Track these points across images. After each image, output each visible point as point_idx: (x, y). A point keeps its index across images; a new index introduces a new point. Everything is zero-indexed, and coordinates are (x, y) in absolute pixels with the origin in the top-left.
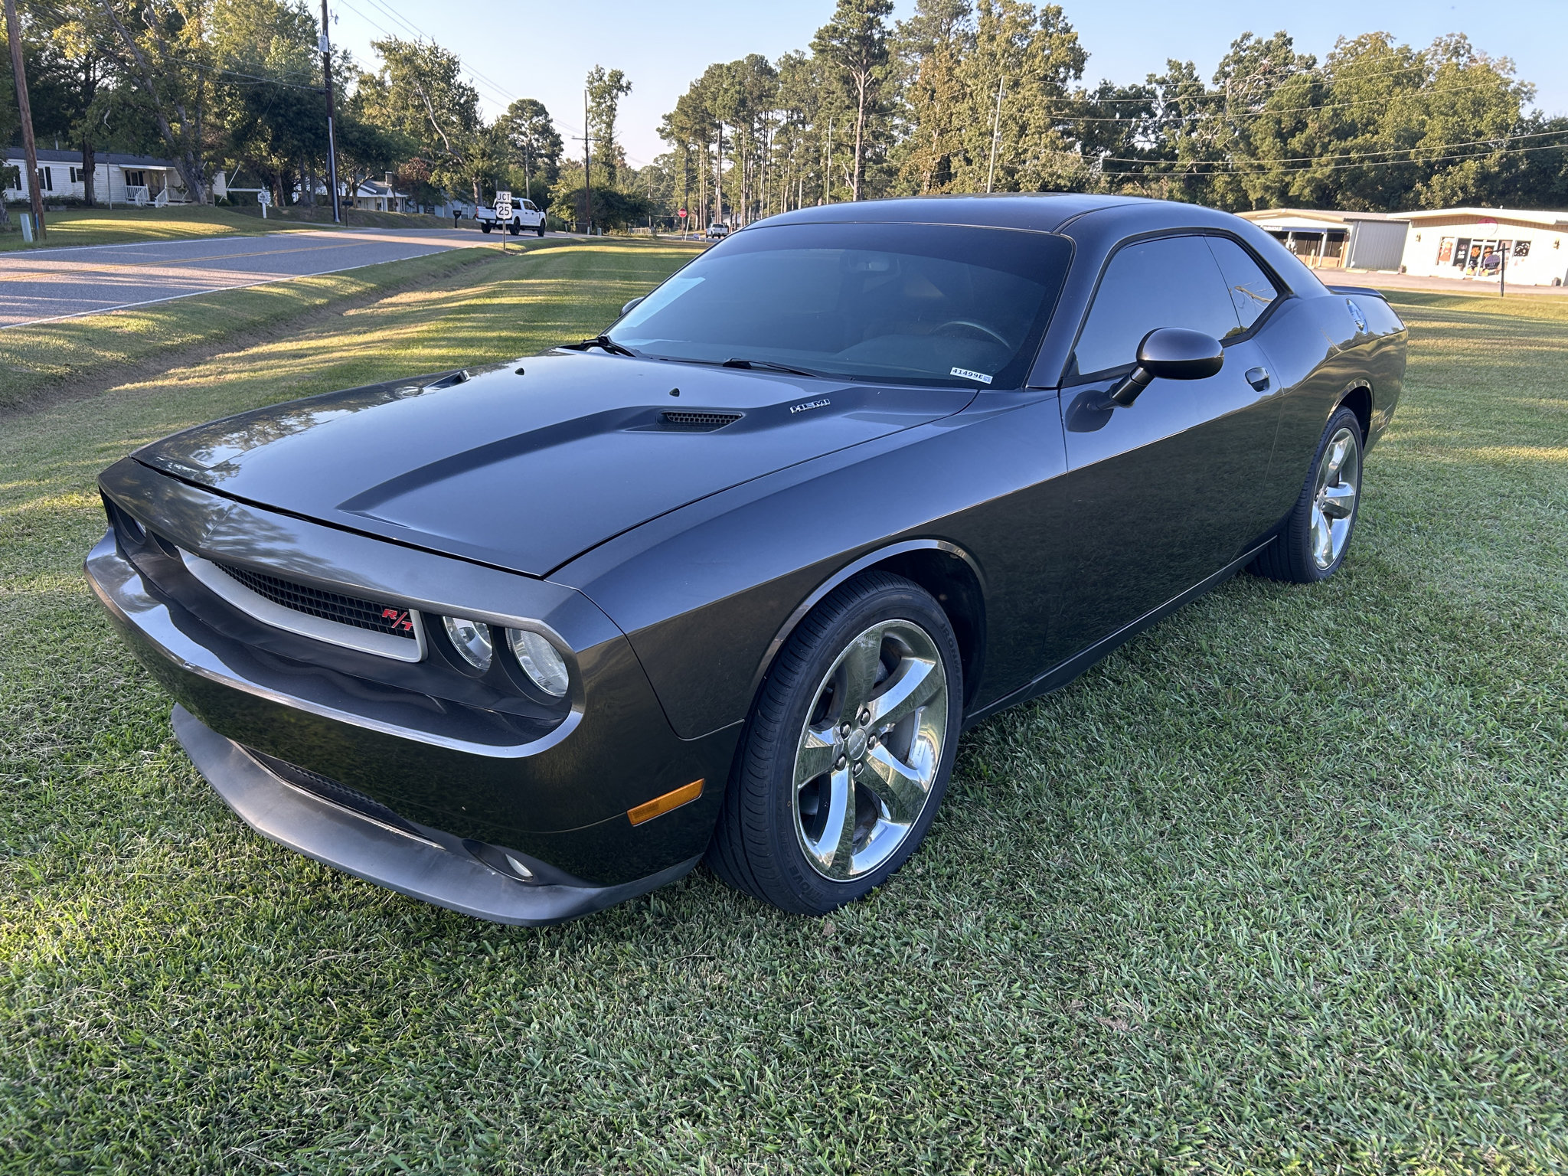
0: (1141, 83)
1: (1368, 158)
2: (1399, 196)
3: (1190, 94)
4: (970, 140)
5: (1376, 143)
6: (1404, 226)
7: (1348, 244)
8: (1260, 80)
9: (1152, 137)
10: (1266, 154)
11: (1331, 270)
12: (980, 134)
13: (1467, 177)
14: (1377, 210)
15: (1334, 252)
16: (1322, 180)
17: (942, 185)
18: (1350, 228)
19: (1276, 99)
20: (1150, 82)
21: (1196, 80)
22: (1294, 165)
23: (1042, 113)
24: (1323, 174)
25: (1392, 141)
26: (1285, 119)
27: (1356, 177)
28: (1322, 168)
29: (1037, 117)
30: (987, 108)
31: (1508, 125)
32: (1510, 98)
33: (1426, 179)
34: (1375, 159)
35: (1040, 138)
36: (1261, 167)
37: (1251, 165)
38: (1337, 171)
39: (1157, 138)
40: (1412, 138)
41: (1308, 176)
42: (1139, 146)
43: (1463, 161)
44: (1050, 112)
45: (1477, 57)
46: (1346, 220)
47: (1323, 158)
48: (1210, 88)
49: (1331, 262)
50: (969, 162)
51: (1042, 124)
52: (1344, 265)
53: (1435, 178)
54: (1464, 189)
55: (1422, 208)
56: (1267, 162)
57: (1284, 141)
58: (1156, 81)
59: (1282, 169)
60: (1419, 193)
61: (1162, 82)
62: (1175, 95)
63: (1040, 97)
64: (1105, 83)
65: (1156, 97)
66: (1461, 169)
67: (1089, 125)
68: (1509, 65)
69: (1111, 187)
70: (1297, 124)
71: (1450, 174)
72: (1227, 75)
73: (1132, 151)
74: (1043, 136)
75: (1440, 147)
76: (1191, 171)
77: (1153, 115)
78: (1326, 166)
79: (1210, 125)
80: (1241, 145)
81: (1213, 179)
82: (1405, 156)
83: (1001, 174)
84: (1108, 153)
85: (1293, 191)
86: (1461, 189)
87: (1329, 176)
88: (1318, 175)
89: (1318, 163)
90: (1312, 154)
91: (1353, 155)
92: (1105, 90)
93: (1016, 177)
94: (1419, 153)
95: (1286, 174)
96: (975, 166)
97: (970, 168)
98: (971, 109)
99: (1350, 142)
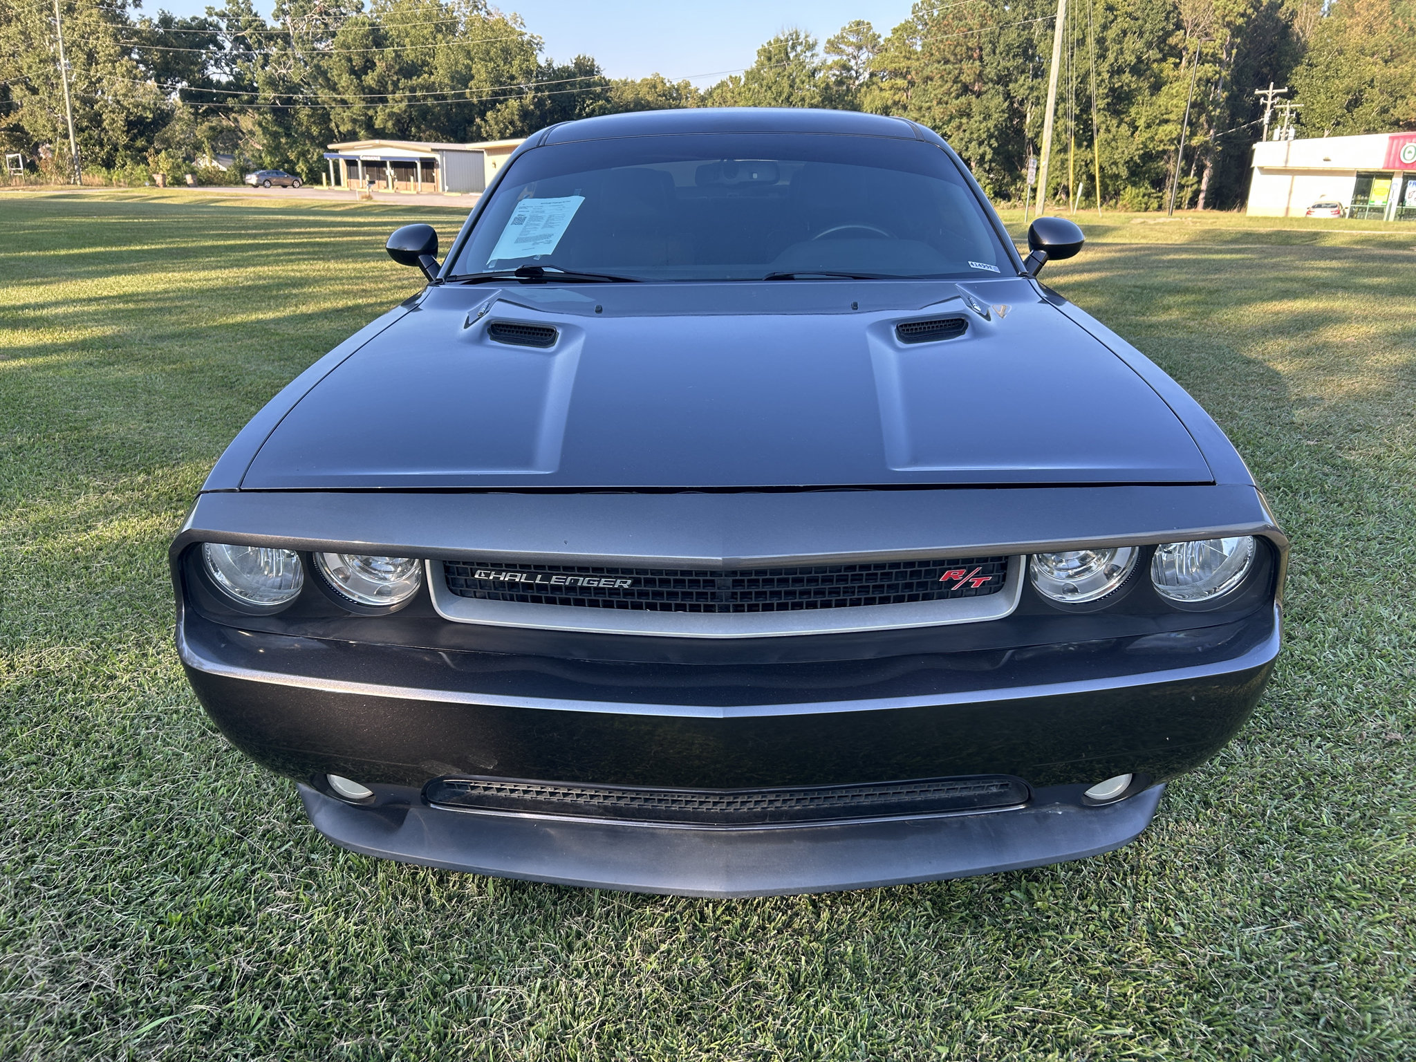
0: (203, 16)
1: (431, 96)
2: (465, 129)
3: (255, 29)
4: (30, 67)
5: (434, 83)
6: (480, 155)
7: (439, 170)
8: (317, 20)
9: (227, 69)
10: (346, 90)
11: (431, 194)
12: (41, 61)
13: (513, 114)
14: (449, 141)
15: (429, 178)
16: (400, 115)
17: (7, 116)
18: (437, 156)
19: (342, 38)
20: (211, 15)
21: (256, 15)
22: (372, 101)
23: (109, 41)
24: (399, 109)
25: (446, 81)
26: (355, 57)
27: (425, 113)
28: (398, 103)
29: (105, 45)
30: (42, 34)
31: (532, 71)
32: (527, 49)
33: (483, 115)
34: (436, 98)
35: (114, 68)
36: (344, 102)
37: (335, 100)
38: (409, 106)
39: (231, 70)
40: (464, 79)
41: (387, 111)
42: (215, 78)
43: (506, 100)
44: (116, 40)
45: (493, 11)
46: (433, 150)
47: (397, 95)
48: (273, 24)
49: (428, 186)
50: (34, 91)
51: (112, 51)
52: (440, 190)
53: (489, 114)
54: (512, 123)
55: (485, 139)
56: (348, 96)
57: (359, 77)
58: (217, 14)
59: (363, 104)
60: (479, 127)
61: (222, 15)
62: (239, 29)
63: (103, 24)
64: (163, 12)
65: (220, 30)
66: (507, 107)
67: (164, 54)
68: (519, 19)
69: (196, 119)
70: (366, 62)
71: (499, 110)
72: (285, 13)
73: (208, 82)
74: (117, 64)
75: (487, 89)
76: (274, 103)
77: (221, 47)
78: (401, 102)
79: (281, 60)
80: (320, 80)
81: (297, 112)
82: (462, 95)
83: (78, 104)
84: (185, 83)
85: (378, 124)
86: (510, 123)
87: (405, 111)
88: (396, 110)
89: (394, 99)
90: (386, 91)
91: (418, 94)
92: (166, 21)
93: (96, 107)
94: (472, 93)
95: (368, 108)
96: (43, 94)
97: (38, 98)
98: (21, 33)
99: (415, 81)
